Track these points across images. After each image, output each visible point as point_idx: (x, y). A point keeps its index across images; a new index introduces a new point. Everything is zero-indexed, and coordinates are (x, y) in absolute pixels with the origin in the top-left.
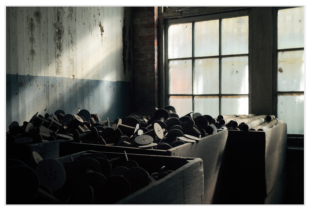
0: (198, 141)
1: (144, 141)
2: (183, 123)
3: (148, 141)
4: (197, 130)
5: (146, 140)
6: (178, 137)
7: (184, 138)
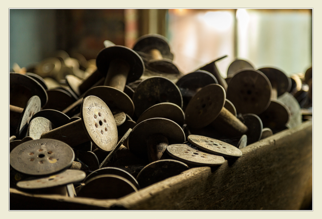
0: (236, 158)
1: (42, 162)
2: (192, 94)
3: (54, 161)
4: (235, 118)
5: (47, 158)
6: (165, 146)
7: (185, 147)
